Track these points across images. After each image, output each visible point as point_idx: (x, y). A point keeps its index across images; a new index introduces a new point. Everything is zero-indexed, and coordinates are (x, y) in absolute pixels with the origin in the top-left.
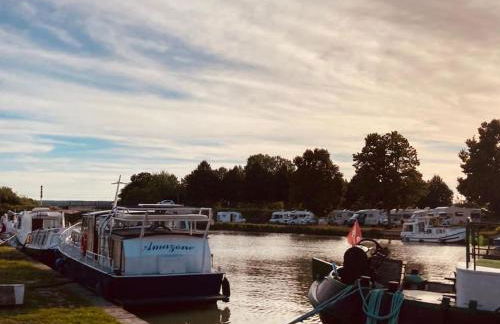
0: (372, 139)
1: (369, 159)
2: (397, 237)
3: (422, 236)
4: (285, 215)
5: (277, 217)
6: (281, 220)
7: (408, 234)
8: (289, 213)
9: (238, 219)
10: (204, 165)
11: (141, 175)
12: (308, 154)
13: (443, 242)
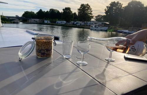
0: (82, 5)
1: (81, 10)
2: (89, 28)
3: (96, 28)
4: (59, 22)
5: (57, 22)
6: (58, 23)
7: (92, 28)
8: (60, 21)
9: (49, 22)
10: (41, 10)
11: (27, 12)
12: (66, 8)
13: (101, 30)
